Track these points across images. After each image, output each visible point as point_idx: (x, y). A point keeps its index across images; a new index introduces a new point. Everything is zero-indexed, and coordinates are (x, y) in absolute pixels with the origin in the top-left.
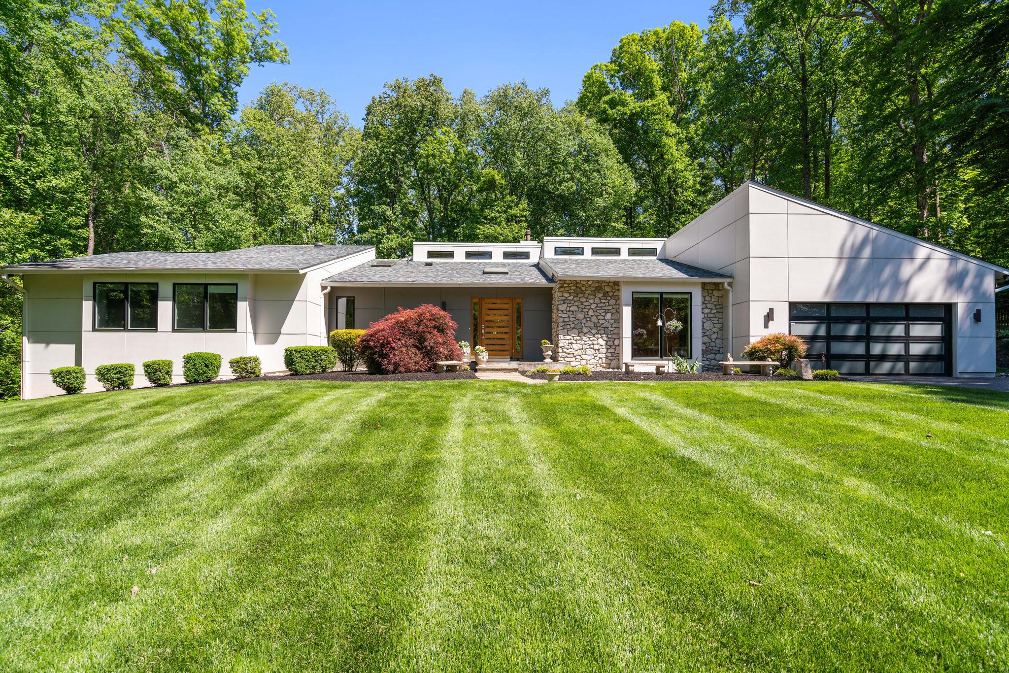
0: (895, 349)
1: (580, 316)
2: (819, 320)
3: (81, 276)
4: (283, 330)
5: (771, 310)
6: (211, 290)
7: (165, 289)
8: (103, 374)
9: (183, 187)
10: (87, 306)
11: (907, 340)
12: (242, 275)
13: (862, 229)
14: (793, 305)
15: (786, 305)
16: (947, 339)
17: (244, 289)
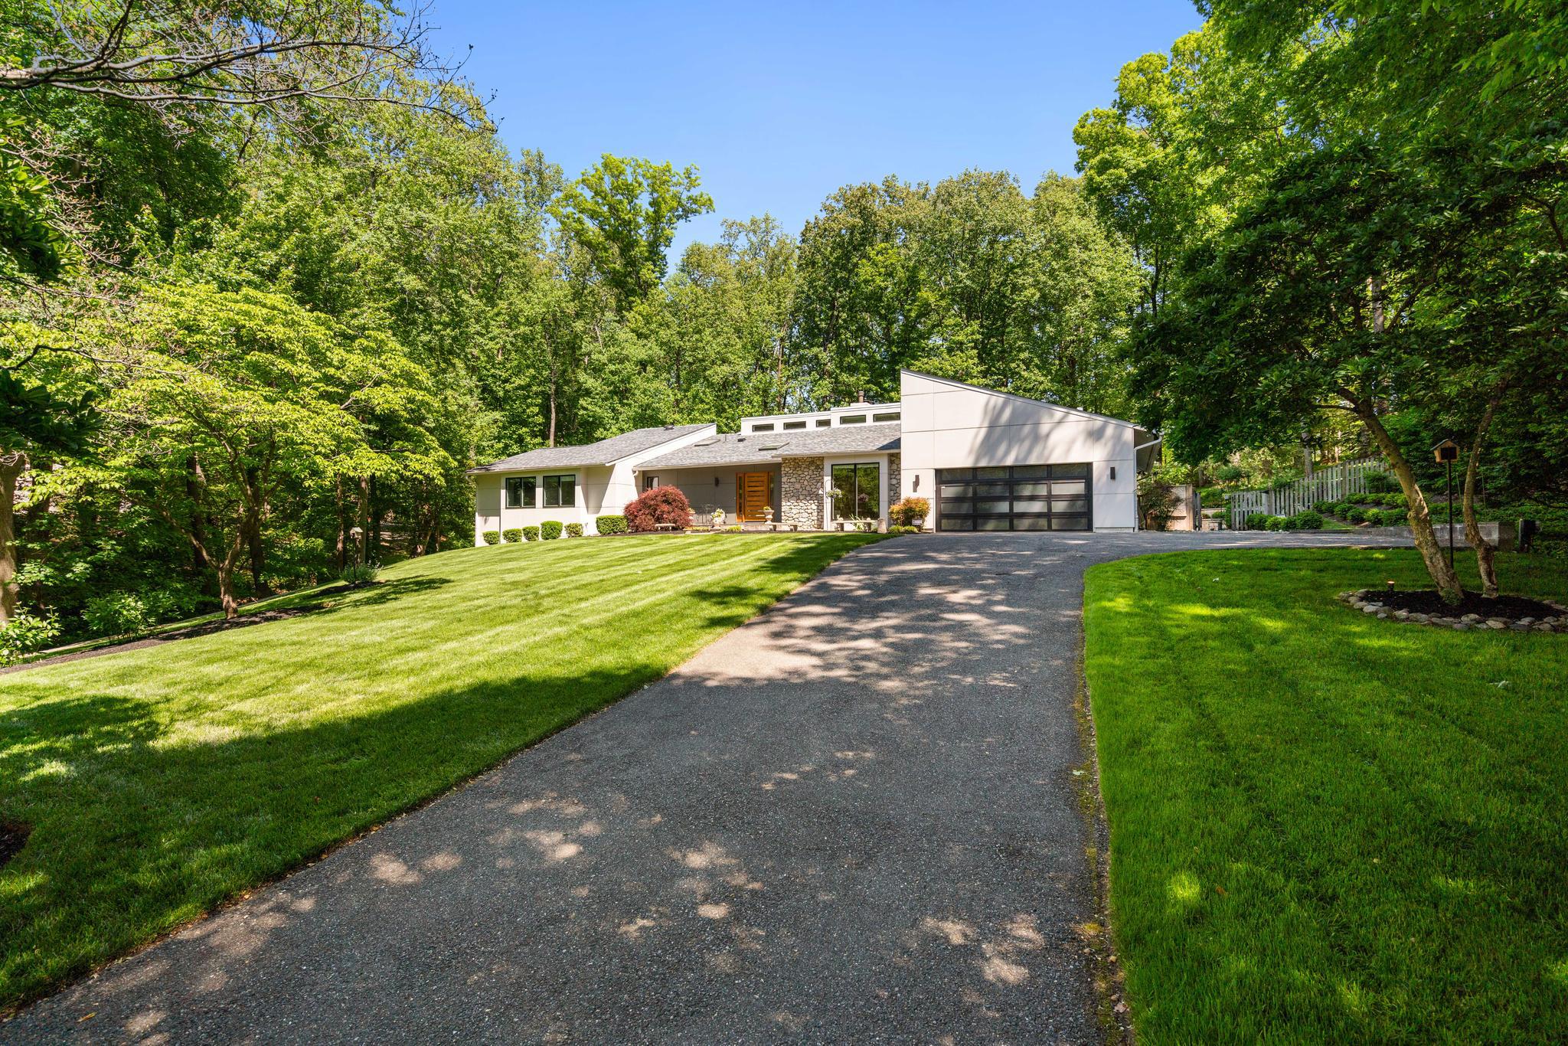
0: (1037, 507)
1: (798, 486)
2: (967, 483)
3: (499, 475)
4: (604, 504)
5: (917, 477)
6: (563, 479)
7: (539, 481)
8: (506, 535)
9: (612, 367)
10: (503, 492)
11: (1049, 498)
12: (578, 469)
13: (998, 399)
14: (939, 472)
15: (933, 473)
16: (1088, 497)
17: (579, 478)
